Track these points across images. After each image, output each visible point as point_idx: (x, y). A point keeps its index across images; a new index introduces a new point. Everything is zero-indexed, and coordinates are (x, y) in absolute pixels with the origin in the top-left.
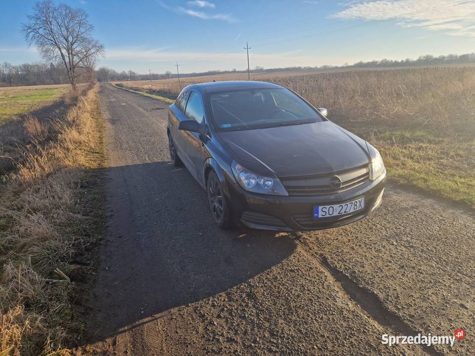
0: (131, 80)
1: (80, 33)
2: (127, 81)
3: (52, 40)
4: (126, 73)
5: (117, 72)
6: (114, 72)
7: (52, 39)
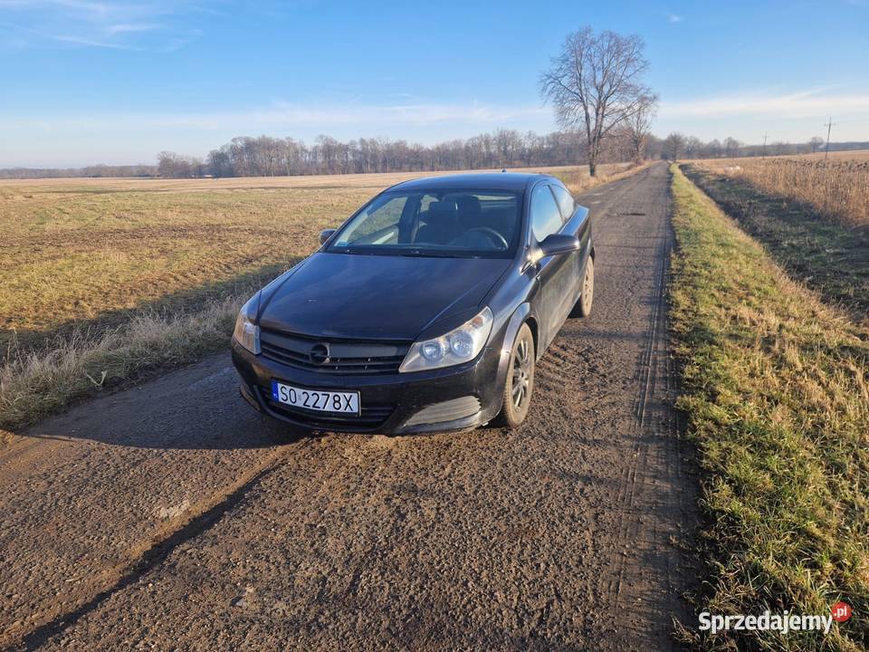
0: (729, 156)
1: (623, 78)
2: (719, 157)
3: (577, 94)
4: (719, 144)
5: (701, 141)
6: (696, 141)
7: (578, 91)
